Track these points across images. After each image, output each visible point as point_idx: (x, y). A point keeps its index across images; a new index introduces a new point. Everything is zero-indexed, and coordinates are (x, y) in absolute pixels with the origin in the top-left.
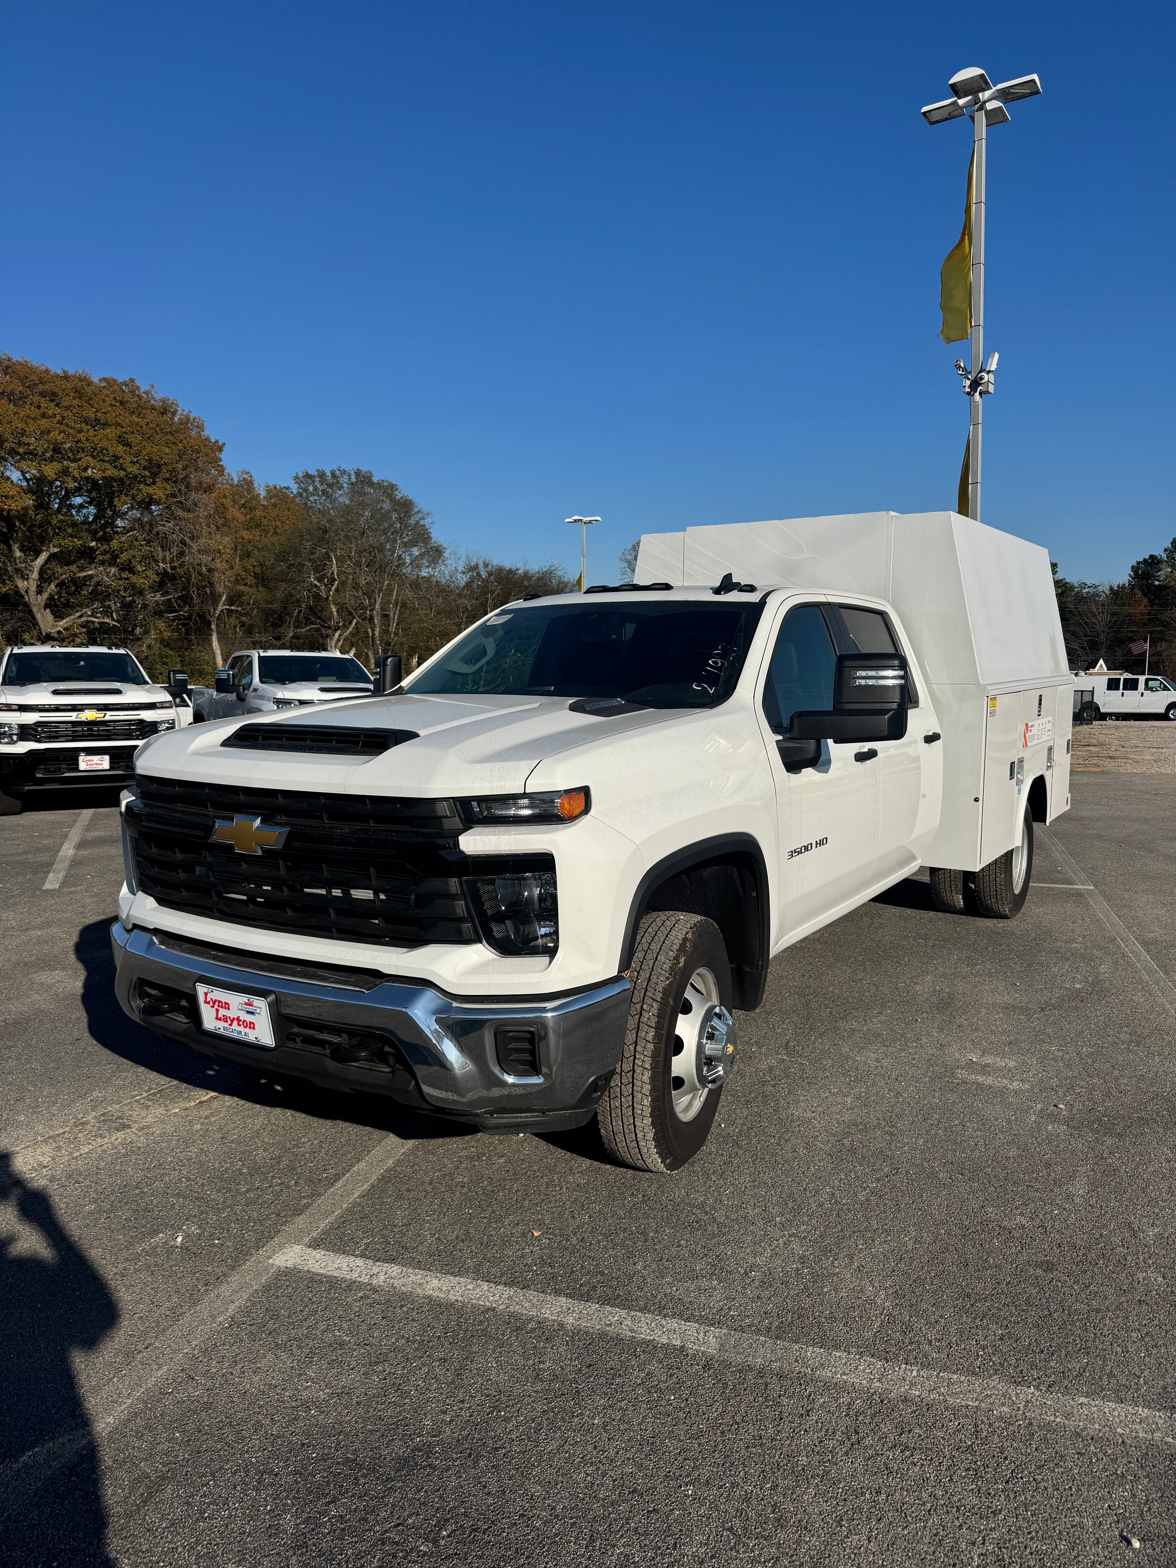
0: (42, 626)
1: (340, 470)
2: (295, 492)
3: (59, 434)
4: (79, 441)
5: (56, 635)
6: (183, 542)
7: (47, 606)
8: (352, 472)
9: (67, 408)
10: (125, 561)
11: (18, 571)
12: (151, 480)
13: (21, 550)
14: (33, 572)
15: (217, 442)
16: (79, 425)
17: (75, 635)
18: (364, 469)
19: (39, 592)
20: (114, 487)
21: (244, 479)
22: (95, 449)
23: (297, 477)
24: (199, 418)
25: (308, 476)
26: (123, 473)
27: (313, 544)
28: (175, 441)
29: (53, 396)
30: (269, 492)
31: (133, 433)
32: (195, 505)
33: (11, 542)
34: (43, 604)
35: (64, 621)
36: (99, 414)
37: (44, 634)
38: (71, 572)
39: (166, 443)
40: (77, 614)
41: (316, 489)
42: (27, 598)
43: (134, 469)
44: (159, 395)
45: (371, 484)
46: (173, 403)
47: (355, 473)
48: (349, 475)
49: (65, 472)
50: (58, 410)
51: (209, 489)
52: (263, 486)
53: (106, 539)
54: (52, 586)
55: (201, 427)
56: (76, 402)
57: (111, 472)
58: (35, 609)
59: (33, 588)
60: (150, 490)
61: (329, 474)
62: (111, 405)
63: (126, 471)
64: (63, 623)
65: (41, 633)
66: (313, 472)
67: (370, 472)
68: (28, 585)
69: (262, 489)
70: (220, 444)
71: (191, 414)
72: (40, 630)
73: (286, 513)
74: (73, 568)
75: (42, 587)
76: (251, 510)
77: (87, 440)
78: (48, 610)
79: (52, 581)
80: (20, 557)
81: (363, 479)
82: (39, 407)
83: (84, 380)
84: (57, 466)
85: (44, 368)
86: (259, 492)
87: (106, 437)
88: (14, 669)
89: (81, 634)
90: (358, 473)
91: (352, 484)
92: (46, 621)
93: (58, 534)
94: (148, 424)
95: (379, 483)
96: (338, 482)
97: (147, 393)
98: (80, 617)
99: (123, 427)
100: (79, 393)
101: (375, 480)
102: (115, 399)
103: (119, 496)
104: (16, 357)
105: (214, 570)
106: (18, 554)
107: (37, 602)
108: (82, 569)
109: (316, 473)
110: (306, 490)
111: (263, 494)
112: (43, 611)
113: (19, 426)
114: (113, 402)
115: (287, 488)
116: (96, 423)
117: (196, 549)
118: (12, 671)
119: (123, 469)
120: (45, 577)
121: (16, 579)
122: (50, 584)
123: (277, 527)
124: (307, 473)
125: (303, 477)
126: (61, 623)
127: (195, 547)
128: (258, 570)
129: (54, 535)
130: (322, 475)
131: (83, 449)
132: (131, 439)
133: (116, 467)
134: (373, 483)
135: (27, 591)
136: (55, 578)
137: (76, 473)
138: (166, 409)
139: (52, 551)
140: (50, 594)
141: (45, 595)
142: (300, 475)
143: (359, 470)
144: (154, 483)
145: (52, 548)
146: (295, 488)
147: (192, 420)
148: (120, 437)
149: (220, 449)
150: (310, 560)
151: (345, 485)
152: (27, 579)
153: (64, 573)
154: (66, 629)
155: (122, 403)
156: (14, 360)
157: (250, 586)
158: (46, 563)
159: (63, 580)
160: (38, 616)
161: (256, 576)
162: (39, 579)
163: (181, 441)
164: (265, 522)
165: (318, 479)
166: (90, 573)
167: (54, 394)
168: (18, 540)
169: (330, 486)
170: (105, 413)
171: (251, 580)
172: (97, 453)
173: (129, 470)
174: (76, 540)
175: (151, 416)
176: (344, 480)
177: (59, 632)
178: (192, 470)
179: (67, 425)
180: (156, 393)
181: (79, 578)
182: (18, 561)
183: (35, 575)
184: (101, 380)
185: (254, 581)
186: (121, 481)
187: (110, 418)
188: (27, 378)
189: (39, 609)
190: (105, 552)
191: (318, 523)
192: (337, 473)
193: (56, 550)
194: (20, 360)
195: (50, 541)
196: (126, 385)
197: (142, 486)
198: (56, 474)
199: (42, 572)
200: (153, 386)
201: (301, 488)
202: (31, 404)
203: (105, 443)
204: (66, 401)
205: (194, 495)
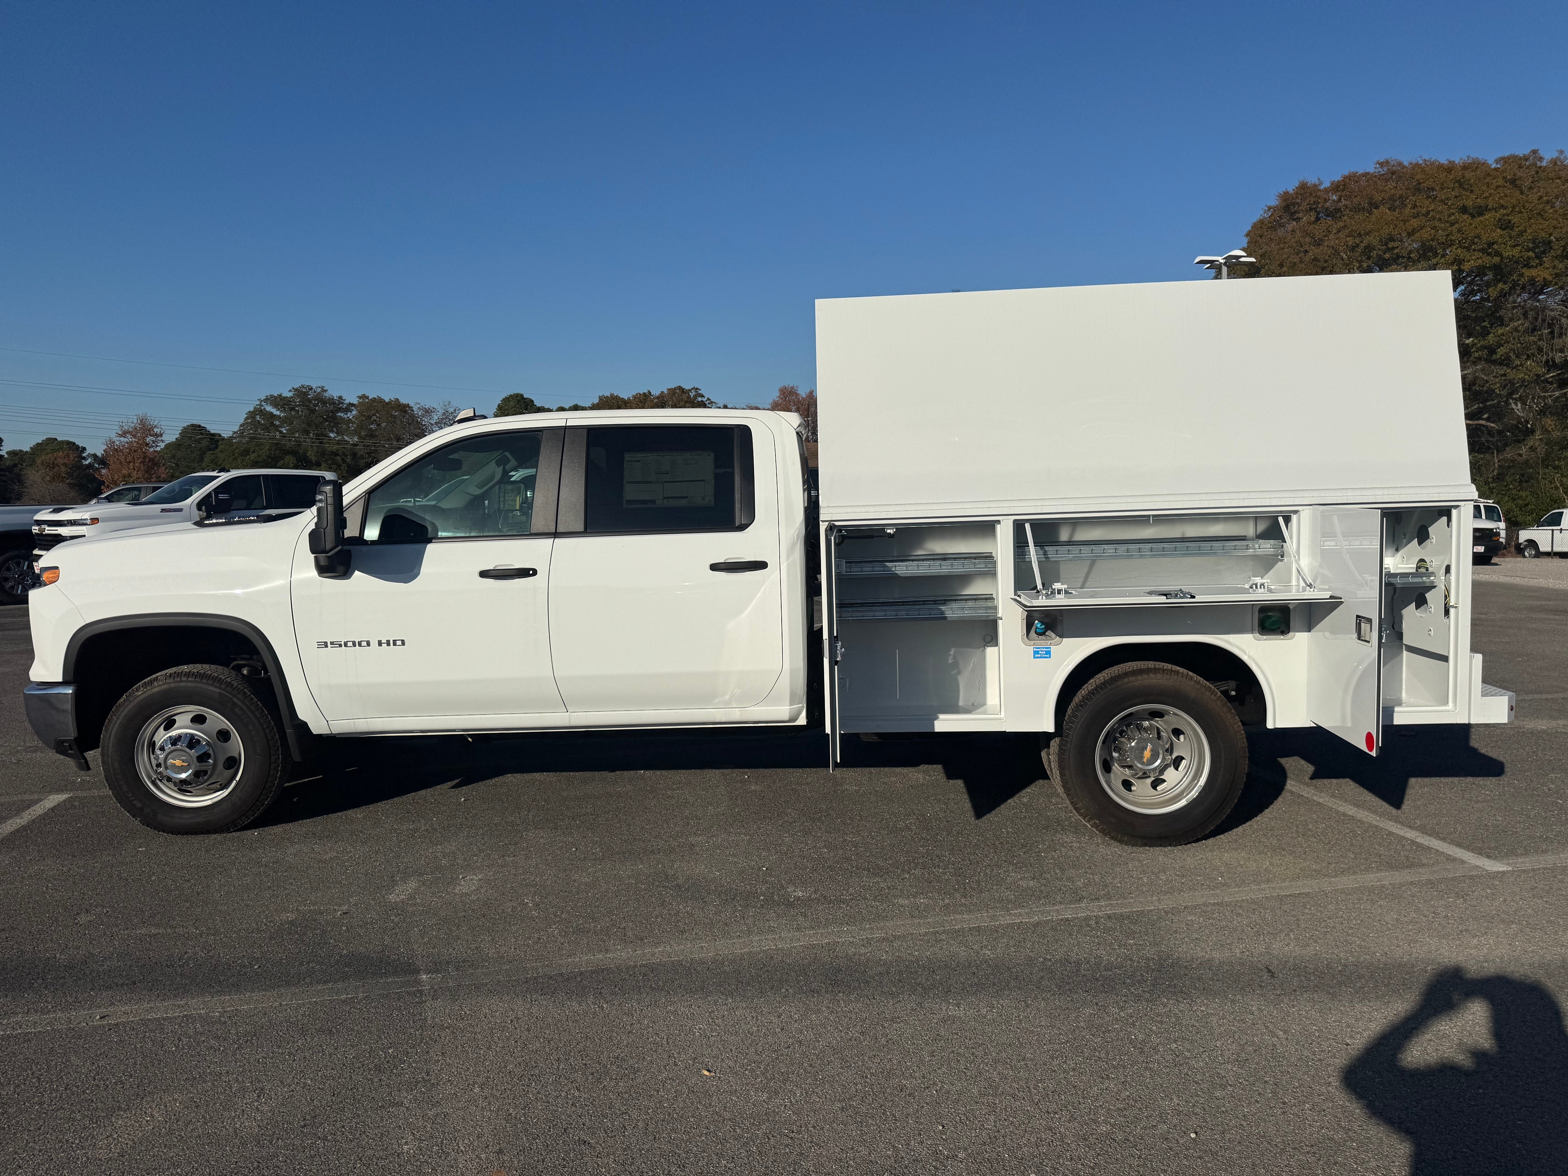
26: (1497, 259)
60: (1533, 272)
62: (1497, 188)
97: (1552, 161)
99: (1507, 209)
100: (1461, 183)
102: (1507, 178)
116: (1474, 212)
119: (1498, 254)
132: (1515, 219)
133: (1489, 254)
144: (1539, 264)
148: (1499, 220)
155: (1515, 181)
170: (1488, 198)
173: (1507, 254)
184: (1501, 159)
187: (1492, 202)
196: (1527, 158)
203: (1481, 232)
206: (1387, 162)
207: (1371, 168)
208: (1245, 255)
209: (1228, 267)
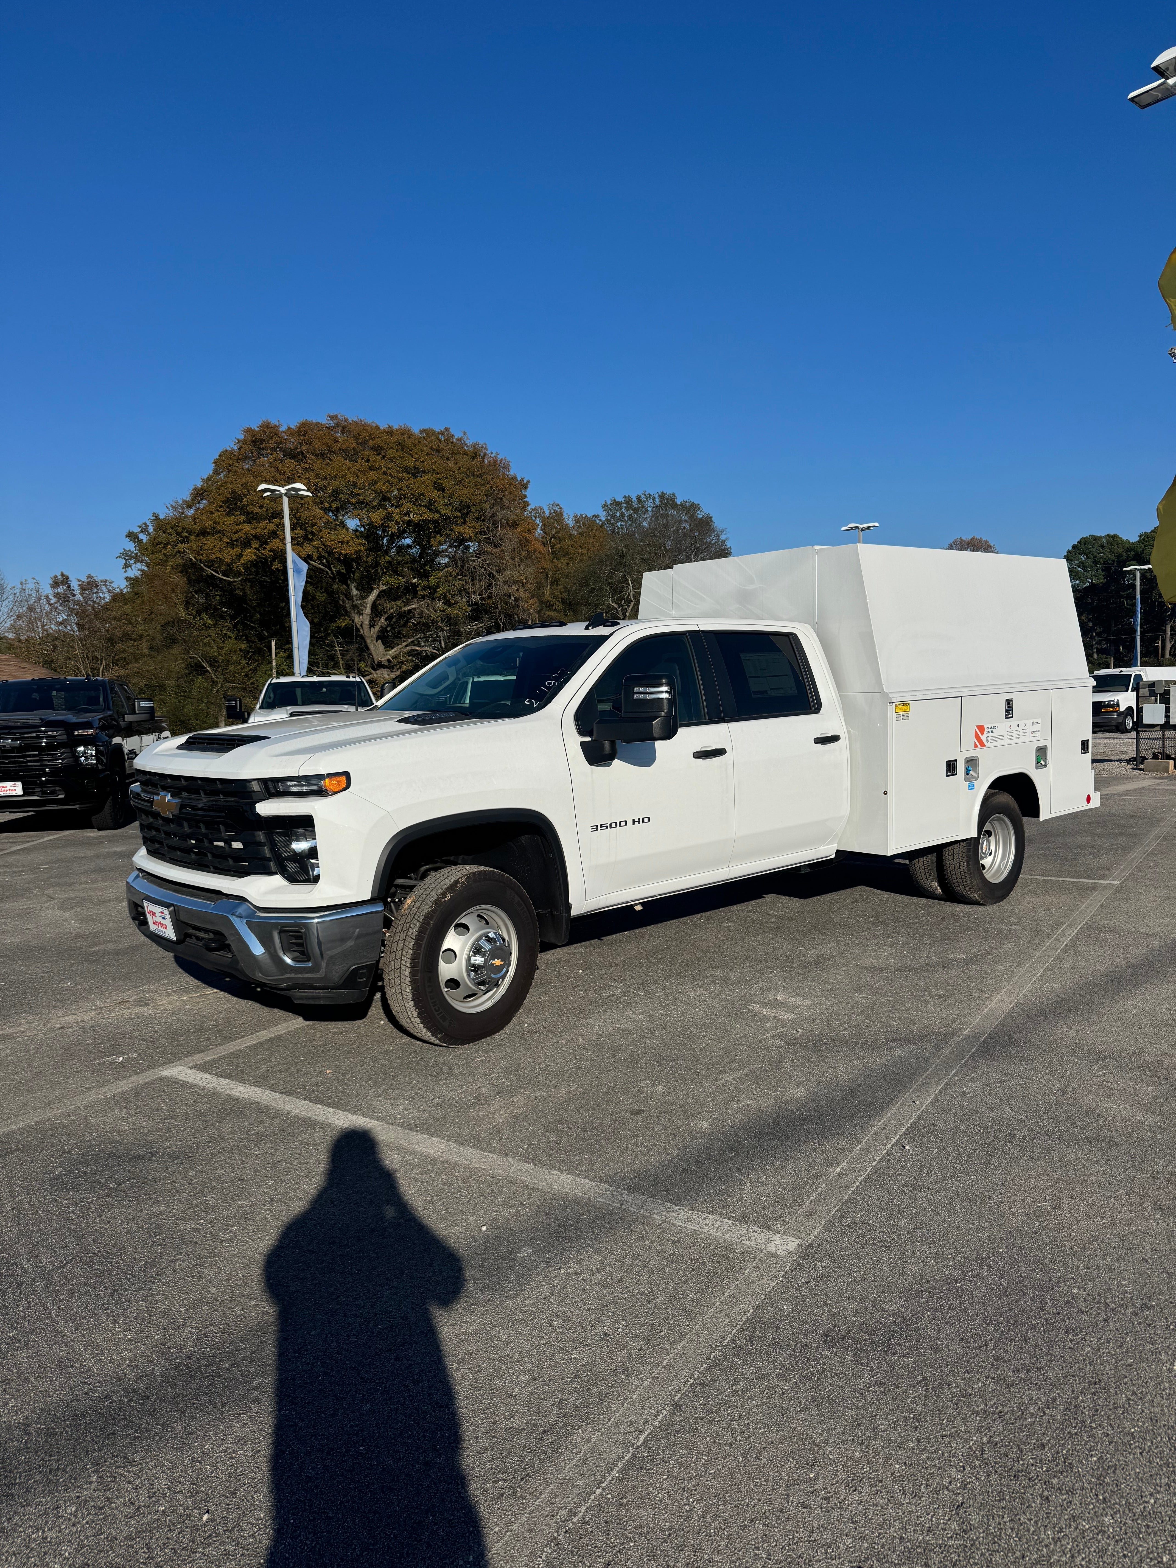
0: (374, 656)
1: (645, 495)
2: (603, 519)
3: (384, 484)
4: (401, 489)
5: (386, 663)
6: (491, 575)
7: (378, 638)
8: (657, 496)
9: (391, 460)
10: (441, 594)
11: (354, 607)
12: (462, 520)
13: (357, 589)
14: (366, 607)
15: (522, 480)
16: (401, 475)
17: (402, 663)
18: (668, 491)
19: (372, 625)
20: (430, 528)
21: (555, 512)
22: (414, 495)
23: (605, 505)
24: (505, 460)
25: (616, 503)
26: (437, 516)
27: (612, 569)
28: (483, 482)
29: (378, 450)
30: (577, 521)
31: (447, 478)
32: (501, 540)
33: (349, 582)
34: (375, 636)
35: (393, 650)
36: (417, 463)
37: (376, 663)
38: (397, 606)
39: (475, 485)
40: (404, 644)
41: (622, 514)
42: (362, 631)
43: (448, 511)
44: (470, 441)
45: (674, 506)
46: (482, 447)
47: (660, 496)
48: (654, 499)
49: (389, 517)
50: (383, 463)
51: (514, 525)
52: (571, 516)
53: (425, 576)
54: (383, 620)
55: (507, 467)
56: (399, 454)
57: (427, 515)
58: (368, 641)
59: (367, 622)
60: (461, 529)
61: (634, 499)
62: (428, 454)
63: (440, 514)
64: (392, 652)
65: (374, 662)
66: (620, 499)
67: (674, 494)
68: (362, 619)
69: (570, 519)
70: (525, 482)
71: (498, 456)
72: (373, 659)
73: (592, 540)
74: (399, 602)
75: (375, 621)
76: (560, 540)
77: (408, 487)
78: (379, 641)
79: (382, 615)
80: (357, 595)
81: (667, 502)
82: (368, 461)
83: (406, 432)
84: (382, 513)
85: (374, 425)
86: (568, 522)
87: (423, 484)
88: (272, 695)
89: (407, 661)
90: (662, 496)
91: (657, 507)
92: (378, 651)
93: (385, 573)
94: (460, 468)
95: (682, 504)
96: (643, 507)
97: (460, 440)
98: (406, 646)
99: (438, 474)
100: (402, 446)
101: (678, 502)
102: (432, 448)
103: (435, 537)
104: (352, 417)
105: (519, 599)
106: (355, 592)
107: (370, 634)
108: (407, 603)
109: (623, 500)
110: (613, 516)
111: (571, 523)
112: (375, 642)
113: (352, 479)
114: (430, 451)
115: (597, 516)
116: (415, 473)
117: (501, 580)
118: (270, 698)
119: (438, 512)
120: (376, 611)
121: (353, 615)
122: (380, 618)
123: (582, 554)
124: (615, 500)
125: (611, 504)
126: (390, 652)
127: (501, 579)
128: (565, 595)
129: (382, 574)
130: (628, 501)
131: (404, 496)
132: (445, 483)
133: (431, 510)
134: (677, 505)
135: (361, 625)
136: (385, 613)
137: (398, 518)
138: (476, 453)
139: (381, 589)
140: (381, 627)
141: (377, 628)
142: (609, 502)
143: (663, 493)
144: (464, 523)
145: (381, 586)
146: (603, 516)
147: (499, 462)
148: (435, 483)
149: (525, 487)
150: (609, 584)
151: (649, 509)
152: (362, 614)
153: (392, 607)
154: (395, 657)
155: (438, 451)
156: (350, 420)
157: (558, 612)
158: (376, 600)
159: (392, 614)
160: (371, 647)
161: (563, 601)
162: (371, 614)
163: (489, 483)
164: (572, 550)
165: (625, 505)
166: (413, 606)
167: (381, 448)
168: (355, 581)
169: (636, 511)
170: (423, 462)
171: (559, 606)
172: (416, 499)
173: (443, 512)
174: (400, 578)
175: (464, 461)
176: (650, 503)
177: (389, 660)
178: (498, 508)
179: (391, 475)
180: (468, 439)
181: (405, 611)
182: (355, 598)
183: (368, 611)
184: (422, 431)
185: (561, 606)
186: (435, 522)
187: (427, 466)
188: (359, 435)
189: (372, 641)
190: (424, 588)
191: (616, 548)
192: (643, 498)
193: (384, 588)
194: (355, 419)
195: (380, 580)
196: (443, 434)
197: (454, 526)
198: (381, 520)
199: (374, 606)
200: (465, 433)
201: (609, 515)
202: (362, 458)
203: (422, 489)
204: (391, 453)
205: (500, 532)
206: (336, 416)
207: (324, 420)
208: (306, 489)
209: (288, 498)
